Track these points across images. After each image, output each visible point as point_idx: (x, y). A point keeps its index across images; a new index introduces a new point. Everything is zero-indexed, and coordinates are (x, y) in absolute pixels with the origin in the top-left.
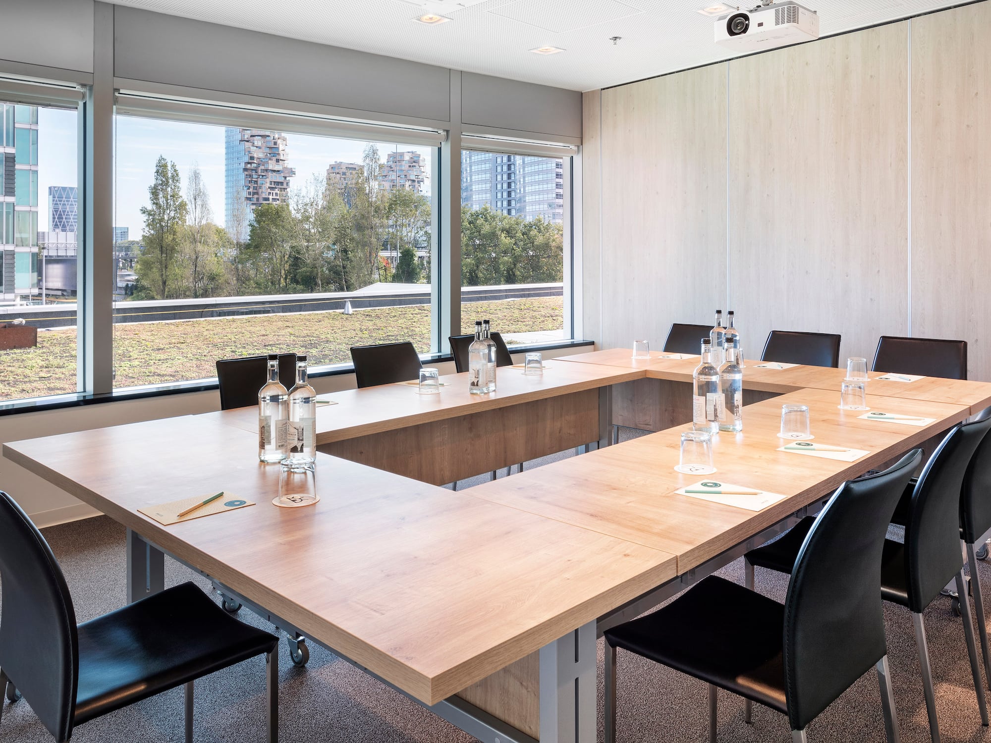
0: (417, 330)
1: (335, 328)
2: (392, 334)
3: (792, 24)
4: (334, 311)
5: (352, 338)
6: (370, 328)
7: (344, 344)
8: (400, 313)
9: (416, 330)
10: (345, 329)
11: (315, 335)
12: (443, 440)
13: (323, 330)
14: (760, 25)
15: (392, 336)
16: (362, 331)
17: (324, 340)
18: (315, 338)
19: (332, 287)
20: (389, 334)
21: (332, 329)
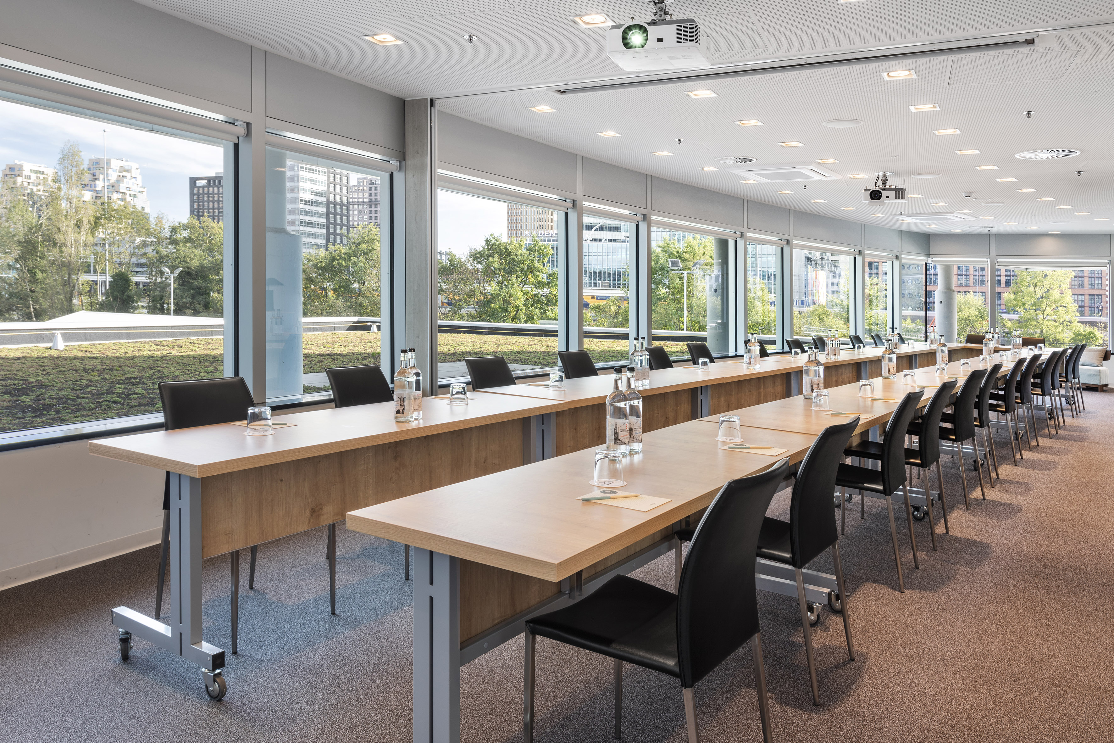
0: (166, 370)
1: (47, 368)
2: (134, 376)
3: (694, 44)
4: (36, 345)
5: (77, 381)
6: (99, 367)
7: (68, 390)
8: (132, 349)
9: (164, 371)
10: (62, 369)
11: (18, 377)
12: (367, 468)
13: (30, 370)
14: (660, 40)
15: (135, 378)
16: (87, 372)
17: (35, 384)
18: (21, 382)
19: (15, 315)
20: (129, 376)
21: (42, 368)
